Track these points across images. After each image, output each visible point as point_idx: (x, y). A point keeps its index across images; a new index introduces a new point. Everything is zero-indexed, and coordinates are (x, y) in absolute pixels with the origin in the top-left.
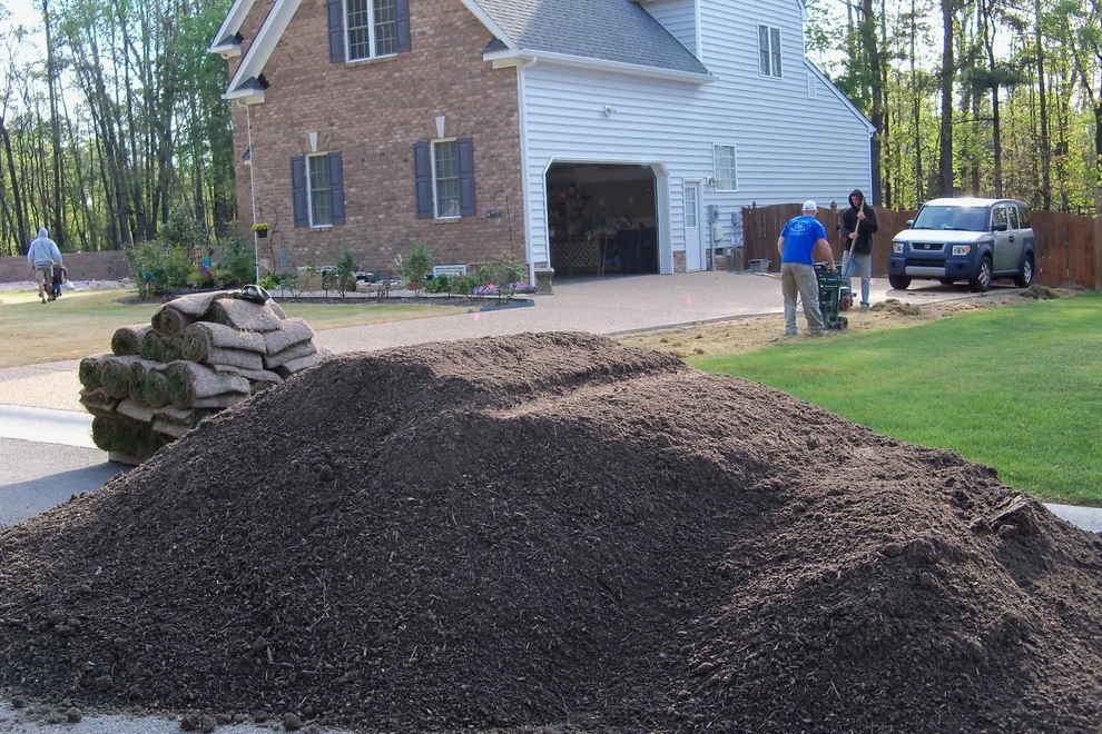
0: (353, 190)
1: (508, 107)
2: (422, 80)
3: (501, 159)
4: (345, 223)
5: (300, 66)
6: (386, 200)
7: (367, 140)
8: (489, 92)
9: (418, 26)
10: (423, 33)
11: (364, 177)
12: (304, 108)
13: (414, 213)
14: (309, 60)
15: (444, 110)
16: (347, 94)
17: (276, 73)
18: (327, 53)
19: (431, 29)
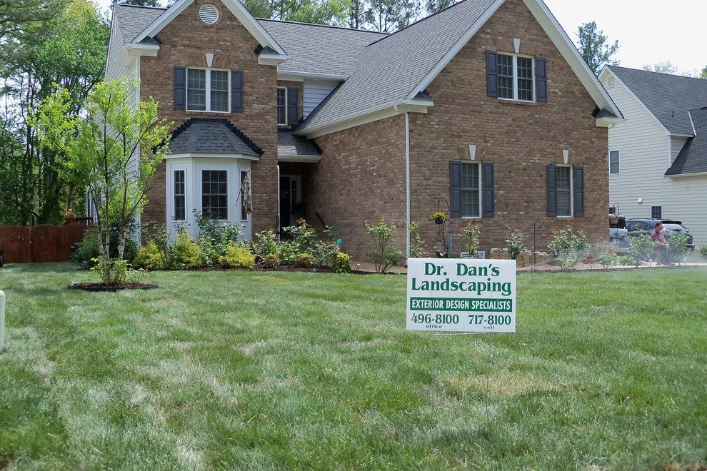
0: (502, 192)
1: (604, 151)
2: (554, 123)
3: (600, 183)
4: (493, 216)
6: (526, 202)
7: (514, 157)
8: (594, 140)
9: (552, 87)
10: (555, 93)
11: (510, 183)
12: (463, 125)
13: (545, 213)
14: (469, 90)
15: (567, 146)
16: (500, 122)
17: (439, 93)
18: (485, 88)
19: (560, 92)
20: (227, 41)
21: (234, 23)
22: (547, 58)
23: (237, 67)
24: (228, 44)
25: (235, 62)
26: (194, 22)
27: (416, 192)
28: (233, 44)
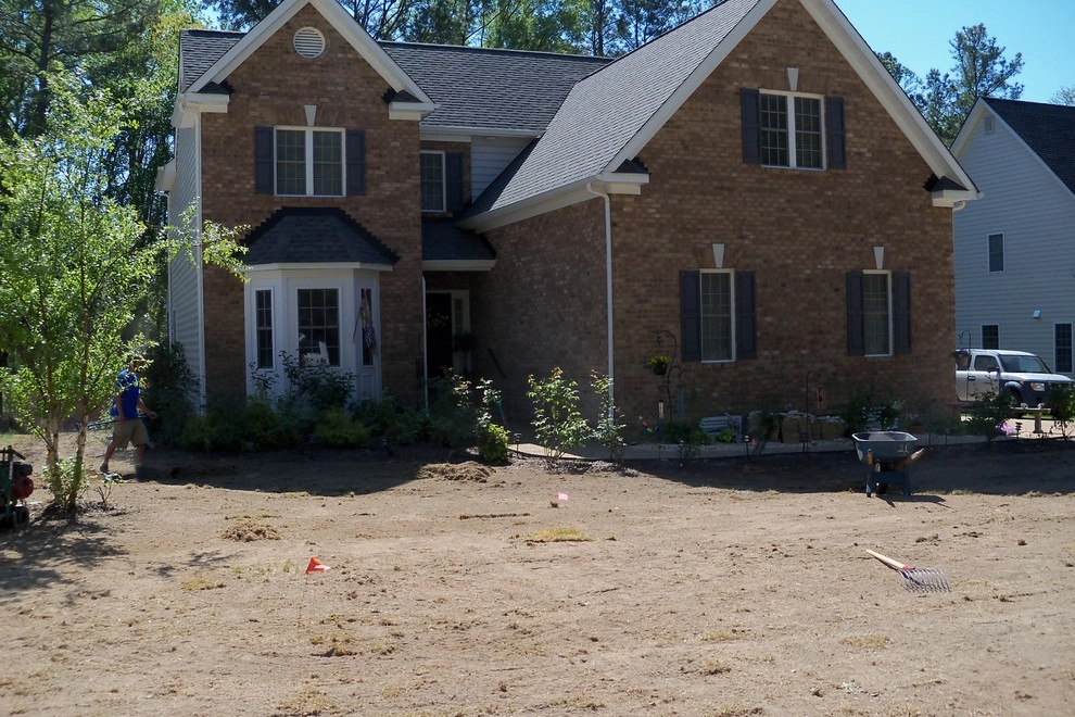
0: (769, 319)
1: (945, 246)
2: (858, 204)
4: (755, 358)
5: (699, 159)
6: (811, 333)
7: (790, 261)
8: (928, 228)
9: (855, 145)
10: (860, 154)
11: (784, 304)
12: (702, 212)
13: (844, 350)
14: (713, 154)
15: (882, 241)
16: (765, 204)
17: (661, 161)
18: (739, 151)
19: (869, 151)
20: (338, 84)
21: (350, 56)
22: (845, 98)
23: (354, 126)
24: (341, 89)
25: (352, 117)
26: (285, 56)
27: (623, 322)
28: (348, 89)
